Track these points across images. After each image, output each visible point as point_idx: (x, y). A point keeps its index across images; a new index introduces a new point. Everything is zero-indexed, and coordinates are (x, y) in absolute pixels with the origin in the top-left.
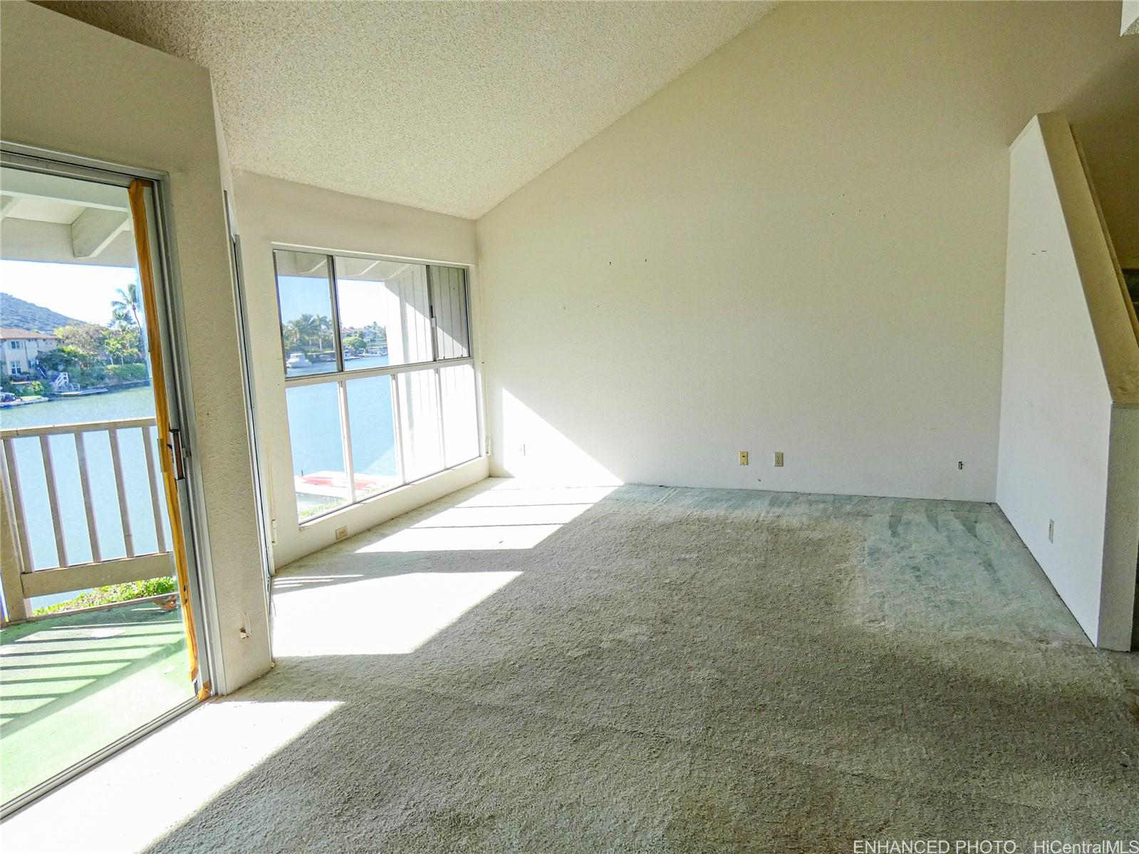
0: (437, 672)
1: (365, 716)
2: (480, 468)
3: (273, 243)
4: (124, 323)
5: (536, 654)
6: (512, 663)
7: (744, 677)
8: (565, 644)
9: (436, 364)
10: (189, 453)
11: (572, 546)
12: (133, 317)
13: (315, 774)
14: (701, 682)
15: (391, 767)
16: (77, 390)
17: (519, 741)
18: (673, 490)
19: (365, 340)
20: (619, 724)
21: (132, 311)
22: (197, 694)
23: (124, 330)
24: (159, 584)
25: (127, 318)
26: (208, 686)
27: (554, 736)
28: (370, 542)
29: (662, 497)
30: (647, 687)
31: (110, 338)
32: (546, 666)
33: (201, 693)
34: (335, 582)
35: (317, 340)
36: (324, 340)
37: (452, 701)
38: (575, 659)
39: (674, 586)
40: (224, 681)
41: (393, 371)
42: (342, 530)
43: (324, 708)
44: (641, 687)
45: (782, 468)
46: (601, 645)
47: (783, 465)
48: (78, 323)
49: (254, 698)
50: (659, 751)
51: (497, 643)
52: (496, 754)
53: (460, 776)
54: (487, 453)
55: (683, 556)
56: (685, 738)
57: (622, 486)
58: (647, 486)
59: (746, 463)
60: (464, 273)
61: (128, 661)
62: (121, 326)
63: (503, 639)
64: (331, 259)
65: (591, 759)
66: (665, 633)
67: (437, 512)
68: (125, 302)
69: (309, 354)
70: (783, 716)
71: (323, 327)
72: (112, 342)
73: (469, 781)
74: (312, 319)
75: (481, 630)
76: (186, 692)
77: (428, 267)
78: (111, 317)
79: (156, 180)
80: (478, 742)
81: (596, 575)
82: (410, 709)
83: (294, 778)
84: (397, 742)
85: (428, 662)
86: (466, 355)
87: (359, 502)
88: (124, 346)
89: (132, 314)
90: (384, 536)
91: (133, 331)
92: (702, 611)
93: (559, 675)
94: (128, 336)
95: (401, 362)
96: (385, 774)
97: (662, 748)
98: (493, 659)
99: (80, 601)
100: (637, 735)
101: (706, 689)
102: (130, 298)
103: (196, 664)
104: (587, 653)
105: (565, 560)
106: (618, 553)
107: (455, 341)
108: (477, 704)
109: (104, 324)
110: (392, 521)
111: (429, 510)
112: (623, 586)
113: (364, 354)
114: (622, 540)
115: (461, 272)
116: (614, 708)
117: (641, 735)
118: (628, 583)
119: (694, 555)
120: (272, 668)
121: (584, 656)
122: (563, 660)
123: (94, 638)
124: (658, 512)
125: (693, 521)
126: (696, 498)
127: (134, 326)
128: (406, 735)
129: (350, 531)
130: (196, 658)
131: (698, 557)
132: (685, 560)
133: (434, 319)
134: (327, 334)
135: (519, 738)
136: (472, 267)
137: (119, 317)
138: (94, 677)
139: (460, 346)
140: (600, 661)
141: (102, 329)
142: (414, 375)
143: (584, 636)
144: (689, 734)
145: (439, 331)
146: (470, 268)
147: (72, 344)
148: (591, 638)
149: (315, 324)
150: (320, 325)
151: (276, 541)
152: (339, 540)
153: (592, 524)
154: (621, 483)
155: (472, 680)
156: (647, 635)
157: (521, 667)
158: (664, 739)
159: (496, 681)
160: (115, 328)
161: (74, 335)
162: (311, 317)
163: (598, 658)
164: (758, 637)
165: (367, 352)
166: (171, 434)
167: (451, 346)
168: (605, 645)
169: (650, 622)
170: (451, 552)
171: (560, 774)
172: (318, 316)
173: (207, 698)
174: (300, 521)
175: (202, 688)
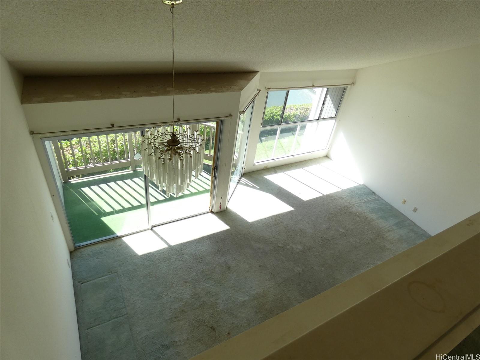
1: (232, 234)
2: (323, 153)
8: (281, 240)
9: (318, 121)
29: (367, 199)
33: (210, 211)
39: (324, 239)
40: (214, 211)
46: (288, 246)
47: (415, 212)
54: (329, 149)
57: (361, 185)
58: (369, 189)
59: (404, 204)
77: (328, 88)
85: (252, 227)
124: (356, 205)
126: (376, 205)
132: (339, 231)
146: (347, 88)
153: (332, 199)
163: (283, 250)
169: (305, 247)
174: (255, 162)
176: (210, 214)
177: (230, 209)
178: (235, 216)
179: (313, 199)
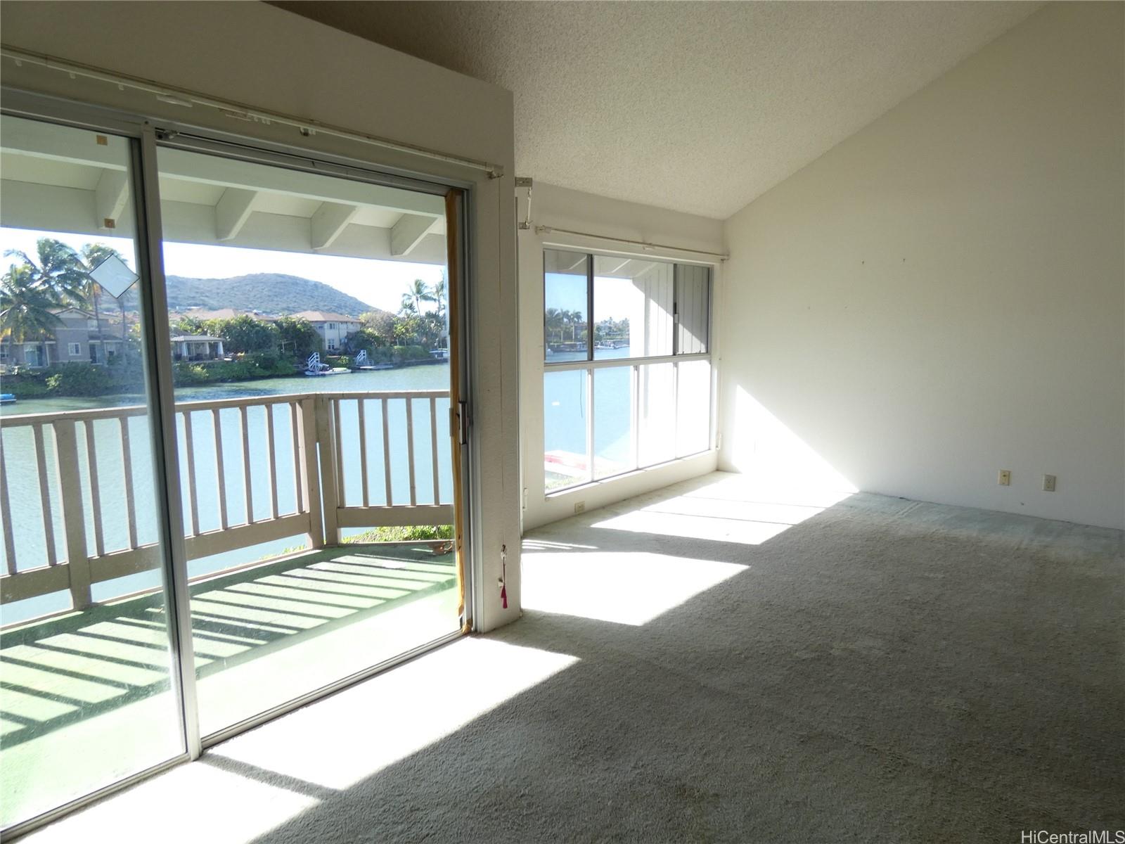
0: (664, 648)
1: (599, 675)
2: (708, 460)
3: (544, 243)
4: (409, 311)
5: (762, 648)
6: (737, 652)
7: (998, 715)
8: (792, 644)
9: (675, 358)
10: (472, 423)
11: (800, 548)
12: (416, 307)
13: (556, 717)
14: (945, 710)
15: (621, 726)
16: (371, 365)
17: (744, 729)
18: (914, 504)
19: (601, 334)
20: (850, 735)
21: (415, 301)
22: (462, 627)
23: (408, 317)
24: (423, 532)
25: (411, 307)
26: (470, 622)
27: (780, 732)
28: (604, 518)
29: (902, 510)
30: (882, 703)
31: (398, 324)
32: (772, 662)
33: (464, 627)
34: (574, 550)
35: (559, 331)
36: (565, 332)
37: (679, 677)
38: (804, 660)
39: (915, 605)
40: (483, 621)
41: (636, 362)
42: (580, 505)
43: (564, 661)
44: (875, 703)
45: (1053, 493)
46: (831, 652)
47: (1054, 490)
48: (376, 311)
49: (505, 639)
50: (895, 772)
51: (724, 631)
52: (721, 737)
53: (686, 749)
54: (717, 447)
55: (926, 574)
56: (926, 765)
57: (857, 494)
58: (886, 496)
59: (1007, 483)
60: (709, 272)
61: (409, 590)
62: (407, 314)
63: (729, 628)
64: (590, 258)
65: (819, 763)
66: (904, 651)
67: (666, 498)
68: (411, 294)
69: (551, 344)
70: (1048, 767)
71: (565, 320)
72: (399, 327)
73: (694, 755)
74: (556, 313)
75: (707, 616)
76: (453, 625)
77: (675, 265)
78: (400, 306)
79: (467, 190)
80: (703, 721)
81: (827, 581)
82: (639, 677)
83: (538, 716)
84: (627, 704)
85: (657, 637)
86: (703, 351)
87: (596, 481)
88: (407, 330)
89: (415, 305)
90: (617, 514)
91: (415, 318)
92: (949, 635)
93: (786, 673)
94: (411, 322)
95: (642, 355)
96: (615, 731)
97: (898, 769)
98: (719, 646)
99: (366, 537)
100: (871, 750)
101: (952, 719)
102: (415, 290)
103: (463, 602)
104: (817, 658)
105: (794, 561)
106: (852, 562)
107: (694, 337)
108: (702, 685)
109: (395, 312)
110: (625, 502)
111: (659, 496)
112: (857, 596)
113: (599, 346)
114: (857, 549)
115: (706, 272)
116: (845, 717)
117: (875, 751)
118: (863, 593)
119: (941, 576)
120: (520, 617)
121: (813, 659)
122: (790, 659)
123: (384, 568)
124: (898, 525)
125: (938, 539)
126: (943, 515)
127: (416, 314)
128: (635, 700)
129: (587, 506)
130: (463, 597)
131: (944, 578)
132: (928, 578)
133: (676, 315)
134: (568, 326)
135: (744, 726)
136: (717, 266)
137: (405, 306)
138: (384, 599)
139: (699, 342)
140: (830, 668)
141: (394, 316)
142: (653, 367)
143: (813, 640)
144: (931, 762)
145: (681, 327)
146: (715, 269)
147: (370, 327)
148: (820, 642)
149: (558, 318)
150: (562, 318)
151: (526, 506)
152: (578, 513)
153: (824, 528)
154: (857, 491)
155: (698, 661)
156: (883, 651)
157: (746, 658)
158: (900, 761)
159: (721, 666)
160: (402, 315)
161: (373, 320)
162: (556, 310)
163: (829, 664)
164: (1017, 675)
165: (602, 344)
166: (460, 405)
167: (690, 342)
168: (835, 652)
169: (887, 637)
170: (679, 539)
171: (786, 770)
172: (562, 310)
173: (469, 633)
174: (547, 491)
175: (466, 623)
176: (469, 639)
177: (535, 612)
178: (569, 623)
179: (773, 538)
